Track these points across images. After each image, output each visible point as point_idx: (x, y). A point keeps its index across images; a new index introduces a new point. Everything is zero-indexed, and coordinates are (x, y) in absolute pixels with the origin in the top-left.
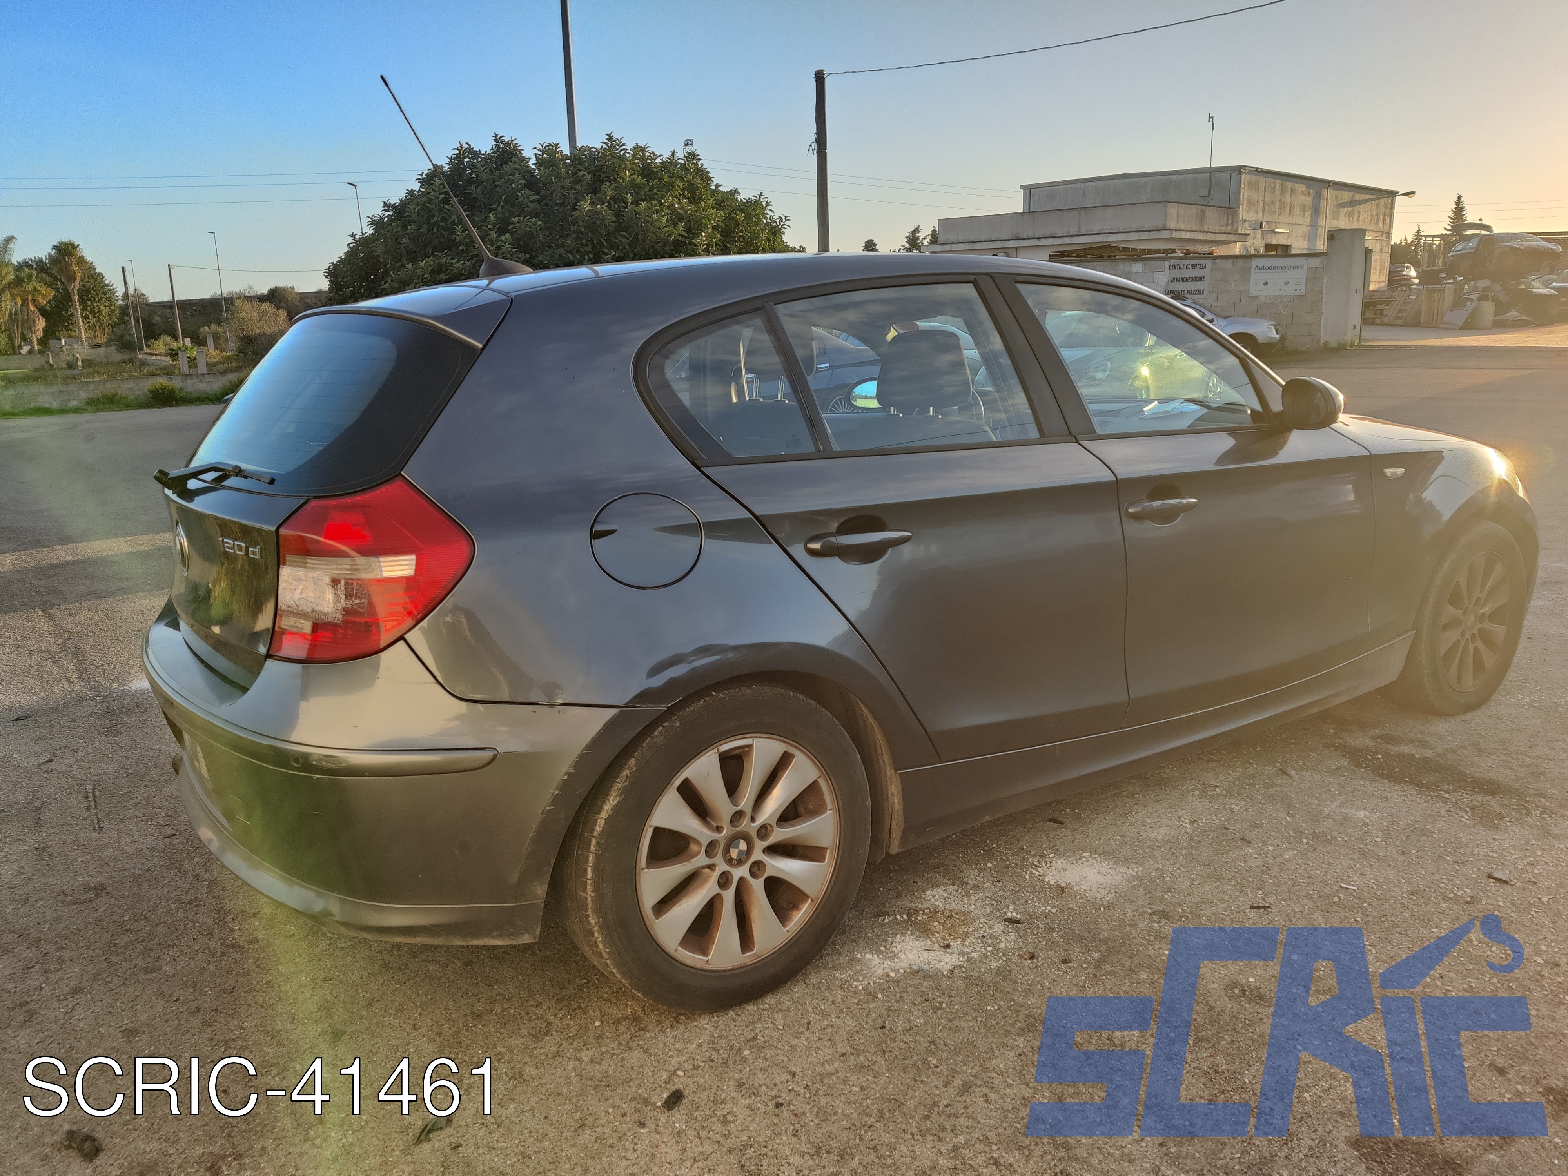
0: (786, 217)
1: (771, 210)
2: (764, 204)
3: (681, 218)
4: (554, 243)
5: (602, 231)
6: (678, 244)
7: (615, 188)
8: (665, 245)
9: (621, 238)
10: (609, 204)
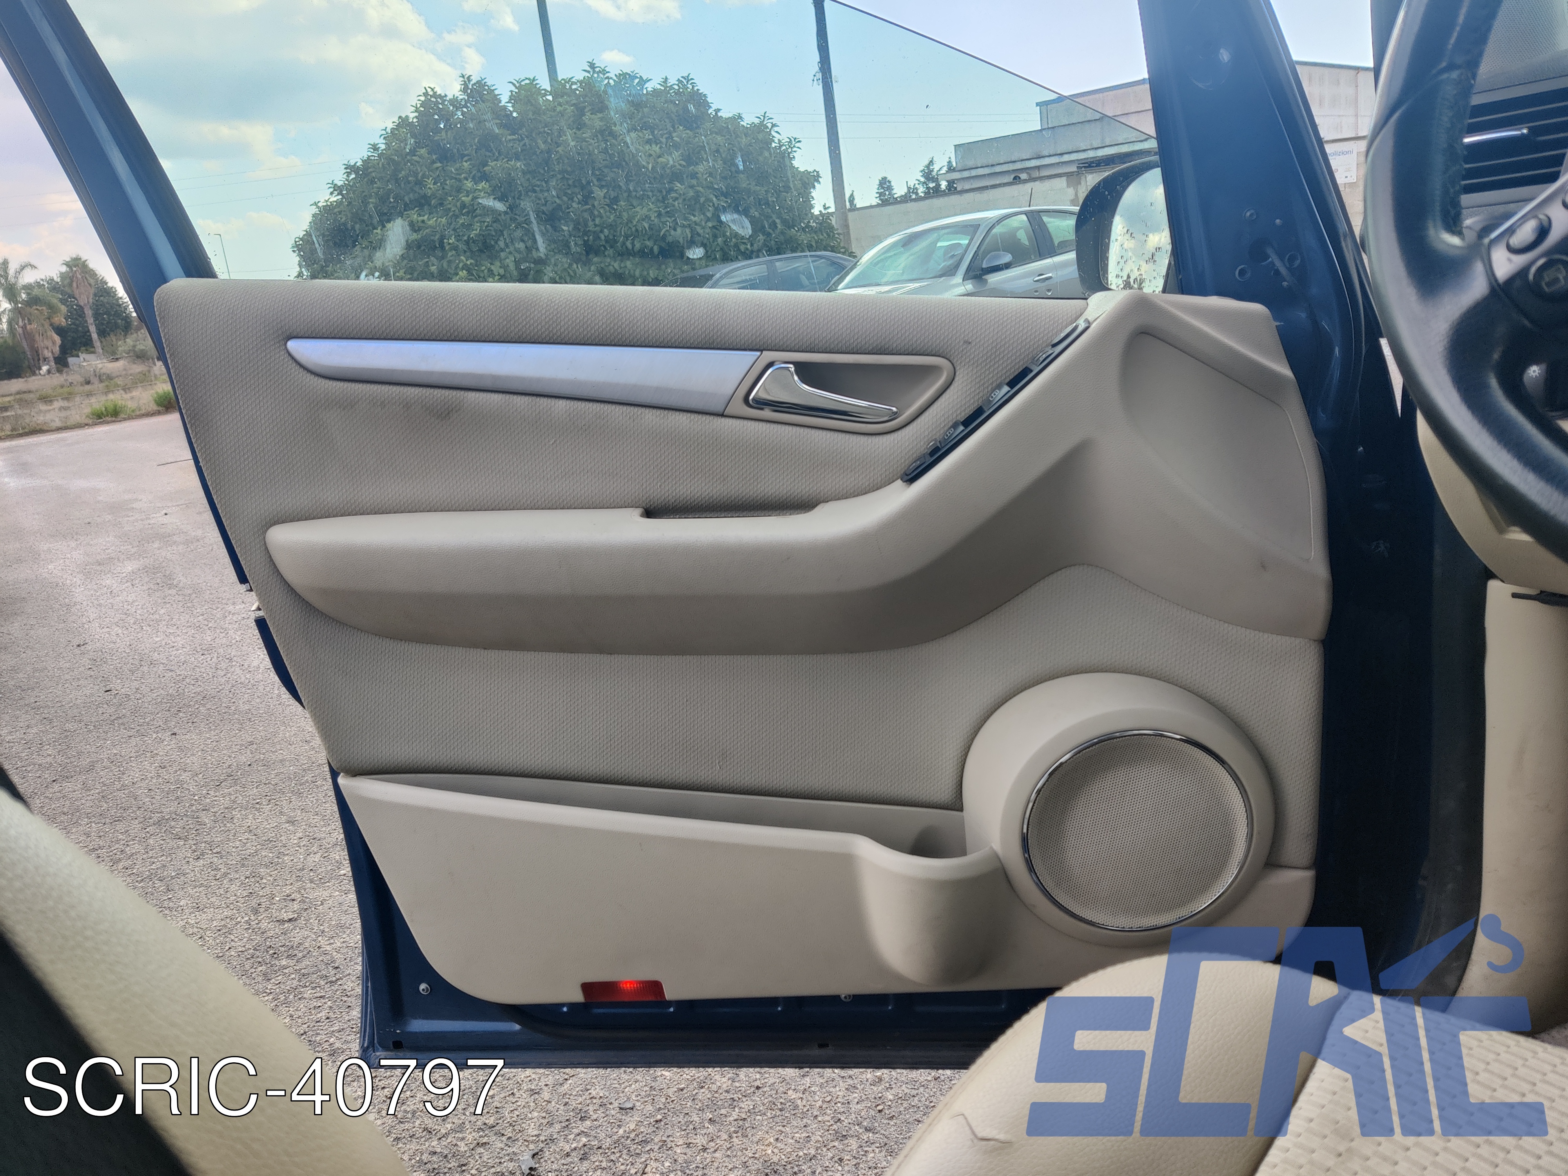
0: (795, 139)
1: (777, 132)
2: (769, 125)
3: (677, 147)
4: (537, 186)
5: (590, 168)
6: (677, 175)
7: (601, 120)
8: (663, 177)
9: (612, 175)
10: (595, 138)
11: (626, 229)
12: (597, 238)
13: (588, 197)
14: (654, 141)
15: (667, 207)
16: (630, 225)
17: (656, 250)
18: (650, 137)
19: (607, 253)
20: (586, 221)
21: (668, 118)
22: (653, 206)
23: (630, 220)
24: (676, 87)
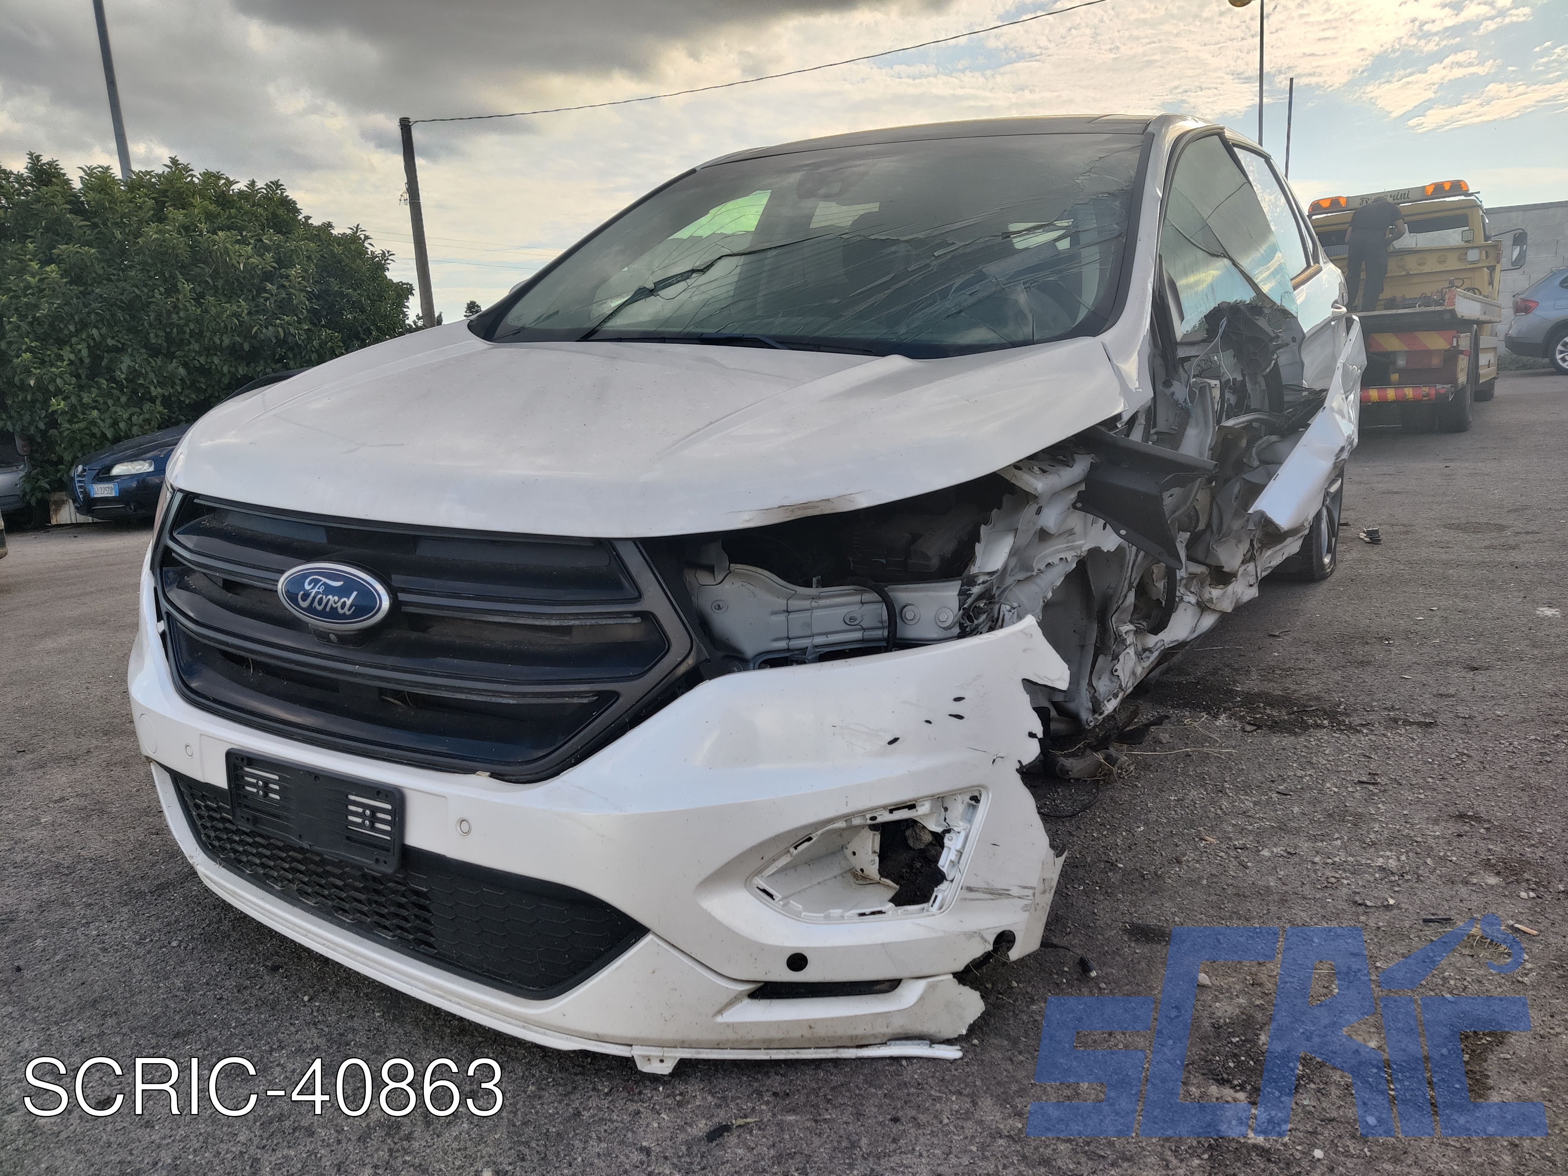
0: (388, 252)
1: (371, 244)
2: (362, 237)
3: (268, 249)
4: (114, 275)
5: (174, 262)
6: (268, 276)
7: (185, 215)
8: (253, 277)
9: (198, 270)
10: (179, 233)
11: (214, 324)
12: (181, 331)
13: (172, 289)
14: (244, 242)
15: (257, 306)
16: (218, 320)
17: (246, 347)
18: (239, 237)
19: (191, 347)
20: (169, 313)
21: (257, 220)
22: (243, 303)
23: (219, 315)
24: (265, 191)
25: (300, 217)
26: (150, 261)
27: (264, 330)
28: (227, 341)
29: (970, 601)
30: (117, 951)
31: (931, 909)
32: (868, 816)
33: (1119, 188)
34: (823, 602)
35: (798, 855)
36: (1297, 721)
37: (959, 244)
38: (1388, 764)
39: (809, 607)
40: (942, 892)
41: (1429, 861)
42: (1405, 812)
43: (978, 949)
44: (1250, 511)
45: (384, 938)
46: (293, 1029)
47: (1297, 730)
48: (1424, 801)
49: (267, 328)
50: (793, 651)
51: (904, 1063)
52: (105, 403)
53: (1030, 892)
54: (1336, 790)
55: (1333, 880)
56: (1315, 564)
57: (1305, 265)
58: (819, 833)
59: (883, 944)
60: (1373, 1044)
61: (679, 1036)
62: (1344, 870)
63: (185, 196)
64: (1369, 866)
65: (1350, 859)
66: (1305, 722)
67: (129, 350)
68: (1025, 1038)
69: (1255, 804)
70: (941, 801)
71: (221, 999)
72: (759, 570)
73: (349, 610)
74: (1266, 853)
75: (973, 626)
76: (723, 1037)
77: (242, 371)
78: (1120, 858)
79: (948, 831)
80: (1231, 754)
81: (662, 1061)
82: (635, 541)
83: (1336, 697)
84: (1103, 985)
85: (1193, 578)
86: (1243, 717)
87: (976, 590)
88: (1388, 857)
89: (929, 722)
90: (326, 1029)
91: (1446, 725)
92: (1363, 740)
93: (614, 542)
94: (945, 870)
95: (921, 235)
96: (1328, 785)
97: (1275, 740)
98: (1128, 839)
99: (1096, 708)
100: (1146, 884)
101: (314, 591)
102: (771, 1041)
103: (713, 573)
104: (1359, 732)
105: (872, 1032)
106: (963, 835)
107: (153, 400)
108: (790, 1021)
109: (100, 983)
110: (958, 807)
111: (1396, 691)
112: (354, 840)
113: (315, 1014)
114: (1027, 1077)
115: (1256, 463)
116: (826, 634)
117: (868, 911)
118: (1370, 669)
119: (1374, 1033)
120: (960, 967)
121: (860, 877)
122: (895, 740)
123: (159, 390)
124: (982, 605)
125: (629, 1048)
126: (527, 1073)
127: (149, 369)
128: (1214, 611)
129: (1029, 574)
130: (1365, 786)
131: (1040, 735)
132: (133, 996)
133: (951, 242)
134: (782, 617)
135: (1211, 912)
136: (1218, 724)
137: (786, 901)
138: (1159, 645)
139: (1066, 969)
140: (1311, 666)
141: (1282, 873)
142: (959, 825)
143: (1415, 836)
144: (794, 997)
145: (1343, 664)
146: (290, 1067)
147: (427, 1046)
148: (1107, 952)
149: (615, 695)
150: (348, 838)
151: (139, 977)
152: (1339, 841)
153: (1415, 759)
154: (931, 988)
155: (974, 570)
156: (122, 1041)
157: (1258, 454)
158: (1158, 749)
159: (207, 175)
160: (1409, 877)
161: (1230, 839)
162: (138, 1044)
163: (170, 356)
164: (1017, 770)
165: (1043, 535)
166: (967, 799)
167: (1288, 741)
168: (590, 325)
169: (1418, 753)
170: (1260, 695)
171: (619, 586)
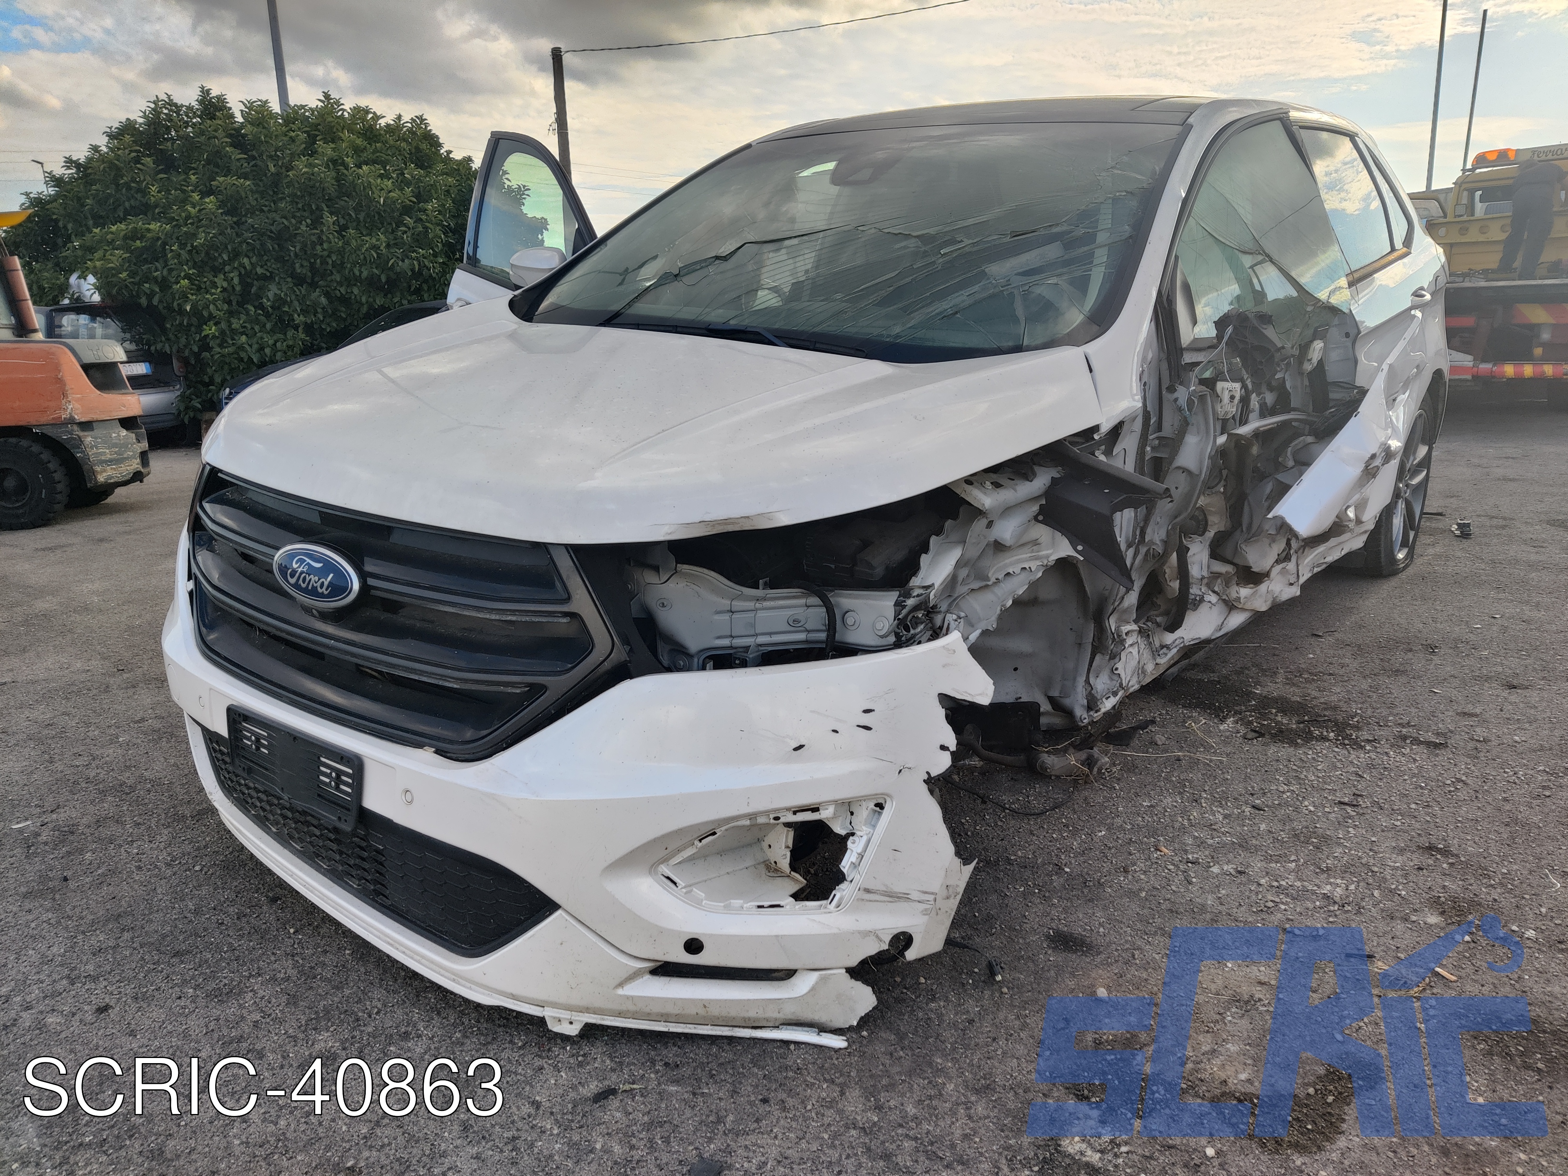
3: (408, 184)
4: (266, 206)
5: (321, 195)
6: (407, 210)
7: (334, 149)
8: (393, 211)
9: (342, 203)
10: (327, 166)
11: (354, 256)
12: (324, 262)
13: (317, 222)
14: (385, 176)
15: (395, 239)
16: (358, 252)
17: (383, 279)
18: (382, 172)
19: (333, 277)
20: (314, 244)
21: (400, 155)
22: (382, 236)
23: (359, 248)
24: (410, 125)
25: (442, 151)
26: (299, 193)
27: (400, 263)
28: (365, 274)
29: (904, 612)
30: (149, 870)
31: (829, 906)
32: (772, 816)
33: (1140, 186)
34: (767, 604)
35: (702, 847)
36: (1303, 731)
37: (967, 242)
38: (1377, 785)
39: (753, 608)
40: (842, 892)
41: (1376, 893)
42: (1373, 839)
43: (872, 948)
44: (1270, 516)
45: (351, 886)
46: (273, 958)
47: (1299, 741)
48: (1398, 828)
49: (403, 261)
50: (736, 648)
51: (792, 1047)
52: (253, 328)
53: (931, 897)
54: (1312, 809)
55: (1270, 904)
56: (1383, 560)
57: (1389, 250)
58: (723, 828)
59: (777, 936)
60: (1243, 1076)
61: (584, 1003)
62: (1287, 895)
63: (335, 130)
64: (1314, 893)
65: (1298, 884)
66: (1310, 732)
67: (277, 279)
68: (913, 1034)
69: (1226, 817)
70: (848, 807)
71: (223, 923)
72: (706, 571)
73: (326, 590)
74: (1215, 870)
75: (910, 635)
76: (624, 1008)
77: (379, 301)
78: (1070, 862)
79: (853, 834)
80: (1221, 762)
81: (571, 1023)
82: (567, 546)
83: (1354, 708)
84: (1005, 990)
85: (1218, 577)
86: (1251, 722)
87: (910, 602)
88: (1337, 885)
89: (835, 731)
90: (301, 961)
91: (1456, 748)
92: (1359, 758)
93: (549, 546)
94: (845, 871)
95: (932, 231)
96: (1306, 803)
97: (1272, 750)
98: (1085, 843)
99: (1092, 704)
100: (1086, 891)
101: (300, 570)
102: (668, 1015)
103: (658, 572)
104: (1362, 747)
105: (763, 1016)
106: (865, 838)
107: (296, 328)
108: (685, 999)
109: (127, 899)
110: (864, 812)
111: (1419, 706)
112: (322, 796)
113: (296, 946)
114: (900, 1073)
115: (1291, 463)
116: (770, 634)
117: (766, 904)
118: (1403, 679)
119: (1249, 1065)
120: (854, 962)
121: (772, 869)
122: (801, 747)
123: (302, 318)
124: (920, 616)
125: (542, 1009)
126: (458, 1021)
127: (293, 297)
128: (1243, 610)
129: (984, 583)
130: (1343, 807)
131: (953, 748)
132: (150, 913)
133: (959, 239)
134: (726, 617)
135: (1139, 925)
136: (1222, 728)
137: (689, 889)
138: (1177, 642)
139: (976, 970)
140: (1342, 672)
141: (1223, 892)
142: (863, 831)
143: (1374, 865)
144: (692, 977)
145: (1376, 671)
146: (261, 993)
147: (381, 986)
148: (1022, 957)
149: (542, 689)
150: (319, 795)
151: (160, 896)
152: (1294, 864)
153: (1408, 782)
154: (823, 980)
155: (915, 581)
156: (131, 954)
157: (1294, 454)
158: (1151, 750)
159: (357, 109)
160: (1350, 908)
161: (1186, 852)
162: (143, 959)
163: (313, 285)
164: (924, 781)
165: (999, 547)
166: (871, 805)
167: (1284, 751)
168: (616, 307)
169: (1414, 775)
170: (1275, 700)
171: (550, 585)
